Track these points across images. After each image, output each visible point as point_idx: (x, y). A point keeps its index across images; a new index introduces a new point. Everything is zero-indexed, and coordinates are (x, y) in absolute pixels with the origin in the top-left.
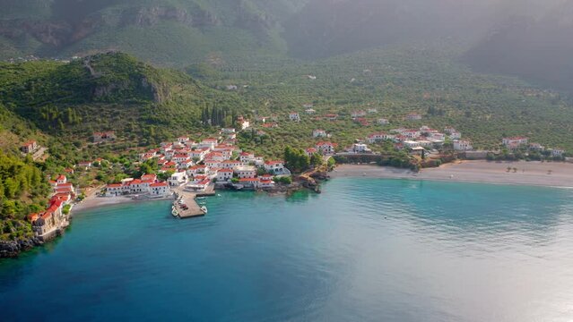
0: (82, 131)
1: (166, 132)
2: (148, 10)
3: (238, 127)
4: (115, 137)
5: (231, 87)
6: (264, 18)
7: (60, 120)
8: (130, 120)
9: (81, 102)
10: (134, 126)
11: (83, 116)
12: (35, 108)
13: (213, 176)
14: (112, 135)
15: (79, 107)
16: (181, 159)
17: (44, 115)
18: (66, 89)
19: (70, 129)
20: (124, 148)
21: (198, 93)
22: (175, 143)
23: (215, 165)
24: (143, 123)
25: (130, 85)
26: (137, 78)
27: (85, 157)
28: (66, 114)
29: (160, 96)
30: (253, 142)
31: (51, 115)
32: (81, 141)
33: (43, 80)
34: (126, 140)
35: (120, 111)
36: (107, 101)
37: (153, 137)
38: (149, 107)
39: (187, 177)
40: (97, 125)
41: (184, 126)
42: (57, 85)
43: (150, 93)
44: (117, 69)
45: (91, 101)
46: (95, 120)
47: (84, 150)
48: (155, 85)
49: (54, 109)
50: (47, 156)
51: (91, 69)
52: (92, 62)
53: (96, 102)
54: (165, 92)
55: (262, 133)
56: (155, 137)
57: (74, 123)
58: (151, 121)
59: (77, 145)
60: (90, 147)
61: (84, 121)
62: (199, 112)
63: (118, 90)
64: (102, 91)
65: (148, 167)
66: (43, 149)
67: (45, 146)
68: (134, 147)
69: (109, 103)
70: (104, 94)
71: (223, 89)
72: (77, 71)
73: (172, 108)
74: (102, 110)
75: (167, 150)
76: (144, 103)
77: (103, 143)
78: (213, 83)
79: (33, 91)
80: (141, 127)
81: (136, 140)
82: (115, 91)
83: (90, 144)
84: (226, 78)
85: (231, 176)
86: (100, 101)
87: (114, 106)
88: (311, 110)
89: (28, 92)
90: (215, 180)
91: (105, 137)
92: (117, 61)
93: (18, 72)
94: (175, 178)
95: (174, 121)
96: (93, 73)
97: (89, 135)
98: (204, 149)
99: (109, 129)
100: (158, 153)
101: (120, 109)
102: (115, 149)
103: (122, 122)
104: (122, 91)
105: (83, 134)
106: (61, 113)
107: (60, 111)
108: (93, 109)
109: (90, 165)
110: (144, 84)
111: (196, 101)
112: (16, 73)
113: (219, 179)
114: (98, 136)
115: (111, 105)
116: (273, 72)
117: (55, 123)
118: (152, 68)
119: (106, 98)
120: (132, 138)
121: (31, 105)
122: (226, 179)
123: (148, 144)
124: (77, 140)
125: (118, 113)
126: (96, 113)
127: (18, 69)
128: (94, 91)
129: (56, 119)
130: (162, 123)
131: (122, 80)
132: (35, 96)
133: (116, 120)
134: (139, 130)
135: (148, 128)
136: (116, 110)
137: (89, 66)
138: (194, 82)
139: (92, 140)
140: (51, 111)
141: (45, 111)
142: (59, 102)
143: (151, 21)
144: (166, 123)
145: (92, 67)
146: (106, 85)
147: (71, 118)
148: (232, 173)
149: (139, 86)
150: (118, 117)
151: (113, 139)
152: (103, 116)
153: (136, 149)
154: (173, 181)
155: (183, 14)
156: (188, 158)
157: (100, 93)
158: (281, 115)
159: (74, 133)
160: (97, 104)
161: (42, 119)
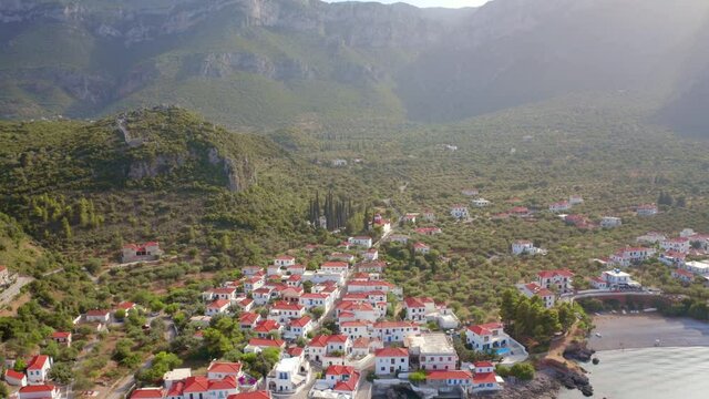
0: (103, 241)
1: (250, 244)
2: (217, 57)
3: (375, 234)
4: (159, 252)
5: (337, 162)
6: (369, 69)
7: (65, 219)
8: (188, 221)
9: (104, 189)
10: (195, 232)
11: (107, 212)
12: (25, 197)
13: (361, 364)
14: (155, 249)
15: (101, 197)
16: (287, 314)
17: (40, 210)
18: (82, 166)
19: (82, 237)
20: (176, 277)
21: (294, 171)
22: (271, 271)
23: (362, 331)
24: (210, 227)
25: (188, 160)
26: (200, 147)
27: (101, 298)
28: (77, 208)
29: (238, 178)
30: (417, 270)
31: (52, 210)
32: (98, 261)
33: (49, 149)
34: (179, 259)
35: (172, 204)
36: (150, 187)
37: (228, 253)
38: (220, 197)
39: (307, 366)
40: (130, 230)
41: (281, 231)
42: (69, 158)
43: (222, 175)
44: (168, 133)
45: (121, 186)
46: (126, 220)
47: (101, 280)
48: (232, 160)
49: (59, 201)
50: (26, 298)
51: (126, 134)
52: (129, 121)
53: (132, 188)
54: (247, 172)
55: (424, 249)
56: (232, 253)
57: (90, 226)
58: (223, 223)
59: (91, 269)
60: (113, 273)
61: (108, 222)
62: (302, 206)
63: (167, 168)
64: (140, 171)
65: (223, 339)
66: (23, 281)
67: (28, 273)
68: (194, 272)
69: (153, 190)
70: (145, 174)
71: (328, 165)
72: (104, 136)
73: (258, 198)
74: (140, 203)
75: (257, 286)
76: (212, 191)
77: (138, 266)
78: (312, 156)
79: (28, 169)
80: (207, 234)
81: (197, 259)
82: (163, 169)
83: (114, 266)
84: (328, 148)
85: (405, 366)
86: (137, 187)
87: (161, 197)
88: (482, 201)
89: (20, 170)
90: (370, 376)
91: (142, 253)
92: (169, 121)
93: (17, 136)
94: (284, 376)
95: (263, 224)
96: (128, 138)
97: (114, 248)
98: (329, 285)
99: (151, 238)
100: (239, 292)
101: (170, 200)
102: (160, 277)
103: (173, 223)
104: (175, 170)
105: (104, 248)
106: (69, 207)
107: (68, 203)
108: (125, 200)
109: (107, 317)
110: (212, 158)
111: (292, 184)
112: (13, 137)
113: (378, 371)
114: (130, 251)
115: (156, 193)
116: (390, 140)
117: (56, 226)
118: (225, 133)
119: (148, 182)
120: (191, 255)
121: (19, 192)
122: (395, 373)
123: (218, 267)
124: (92, 259)
125: (167, 209)
126: (129, 209)
127: (20, 132)
128: (128, 171)
129: (60, 218)
130: (243, 227)
131: (175, 151)
132: (30, 177)
133: (164, 220)
134: (203, 239)
135: (219, 236)
136: (164, 204)
137: (122, 128)
138: (287, 154)
139: (119, 258)
140: (54, 203)
141: (41, 204)
142: (69, 188)
143: (221, 72)
144: (250, 227)
145: (128, 129)
146: (148, 159)
147: (84, 217)
148: (407, 359)
149: (204, 163)
150: (167, 216)
151: (157, 257)
152: (141, 213)
153: (196, 277)
154: (279, 383)
155: (263, 63)
156: (302, 312)
157: (138, 172)
158: (437, 210)
159: (88, 245)
160: (132, 192)
161: (36, 218)
